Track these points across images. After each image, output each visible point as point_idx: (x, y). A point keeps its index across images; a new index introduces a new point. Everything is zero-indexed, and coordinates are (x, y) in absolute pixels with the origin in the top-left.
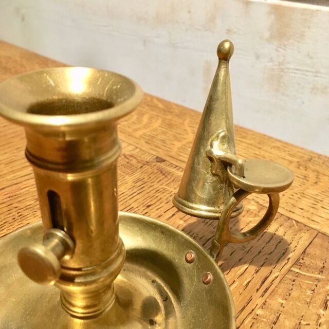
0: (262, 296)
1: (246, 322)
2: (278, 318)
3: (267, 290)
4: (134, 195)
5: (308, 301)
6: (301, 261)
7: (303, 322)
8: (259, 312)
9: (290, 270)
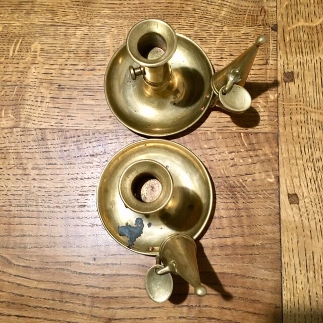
0: (217, 130)
1: (201, 131)
2: (211, 140)
3: (222, 130)
4: (233, 42)
5: (229, 146)
6: (250, 134)
7: (216, 149)
8: (209, 133)
9: (240, 133)
